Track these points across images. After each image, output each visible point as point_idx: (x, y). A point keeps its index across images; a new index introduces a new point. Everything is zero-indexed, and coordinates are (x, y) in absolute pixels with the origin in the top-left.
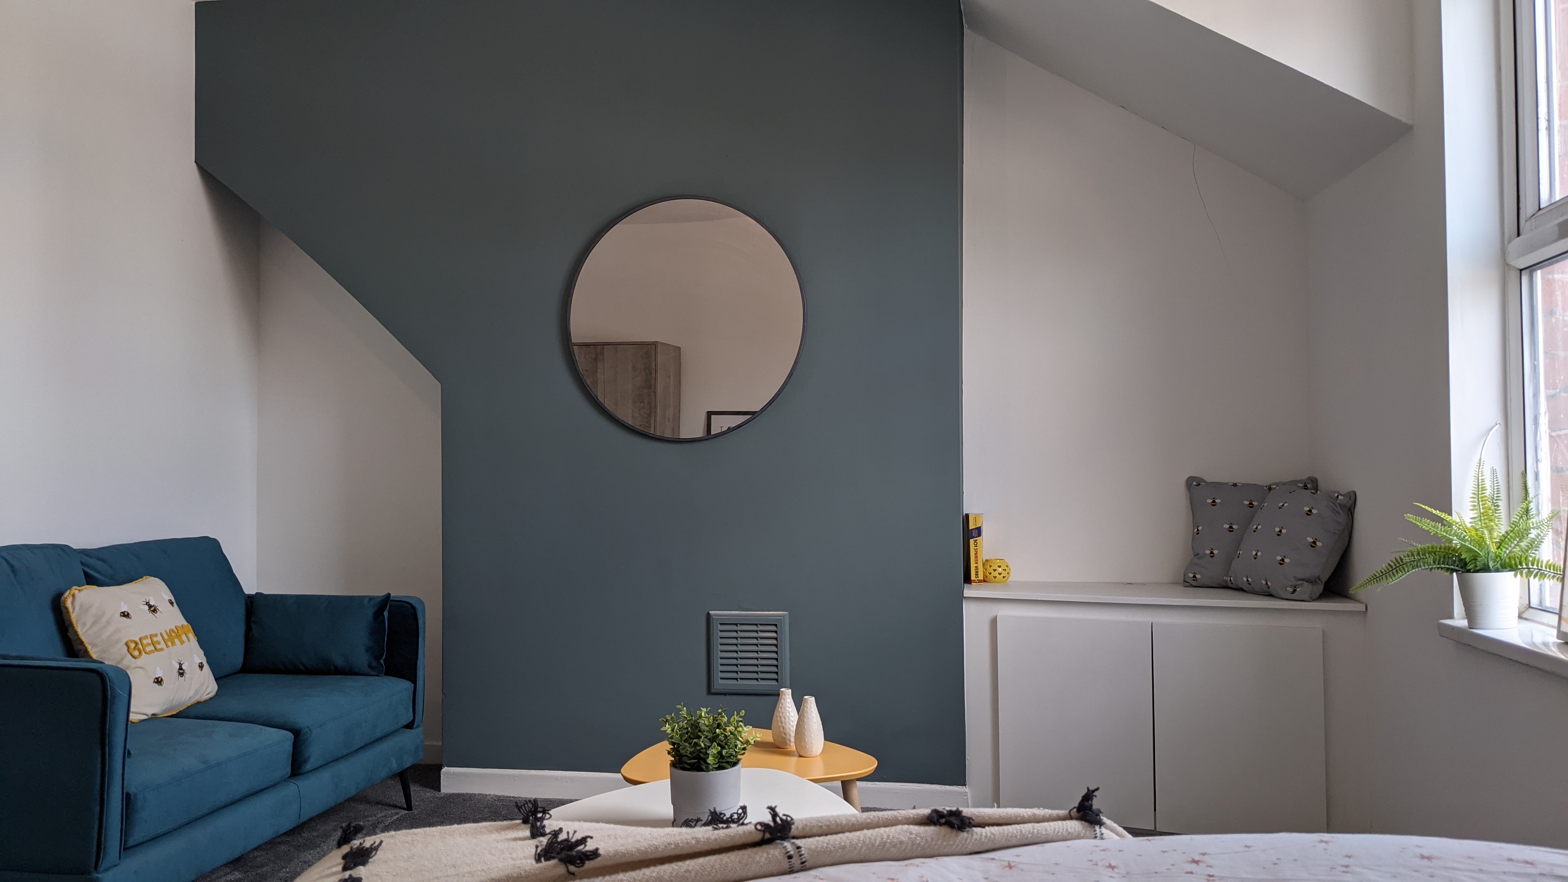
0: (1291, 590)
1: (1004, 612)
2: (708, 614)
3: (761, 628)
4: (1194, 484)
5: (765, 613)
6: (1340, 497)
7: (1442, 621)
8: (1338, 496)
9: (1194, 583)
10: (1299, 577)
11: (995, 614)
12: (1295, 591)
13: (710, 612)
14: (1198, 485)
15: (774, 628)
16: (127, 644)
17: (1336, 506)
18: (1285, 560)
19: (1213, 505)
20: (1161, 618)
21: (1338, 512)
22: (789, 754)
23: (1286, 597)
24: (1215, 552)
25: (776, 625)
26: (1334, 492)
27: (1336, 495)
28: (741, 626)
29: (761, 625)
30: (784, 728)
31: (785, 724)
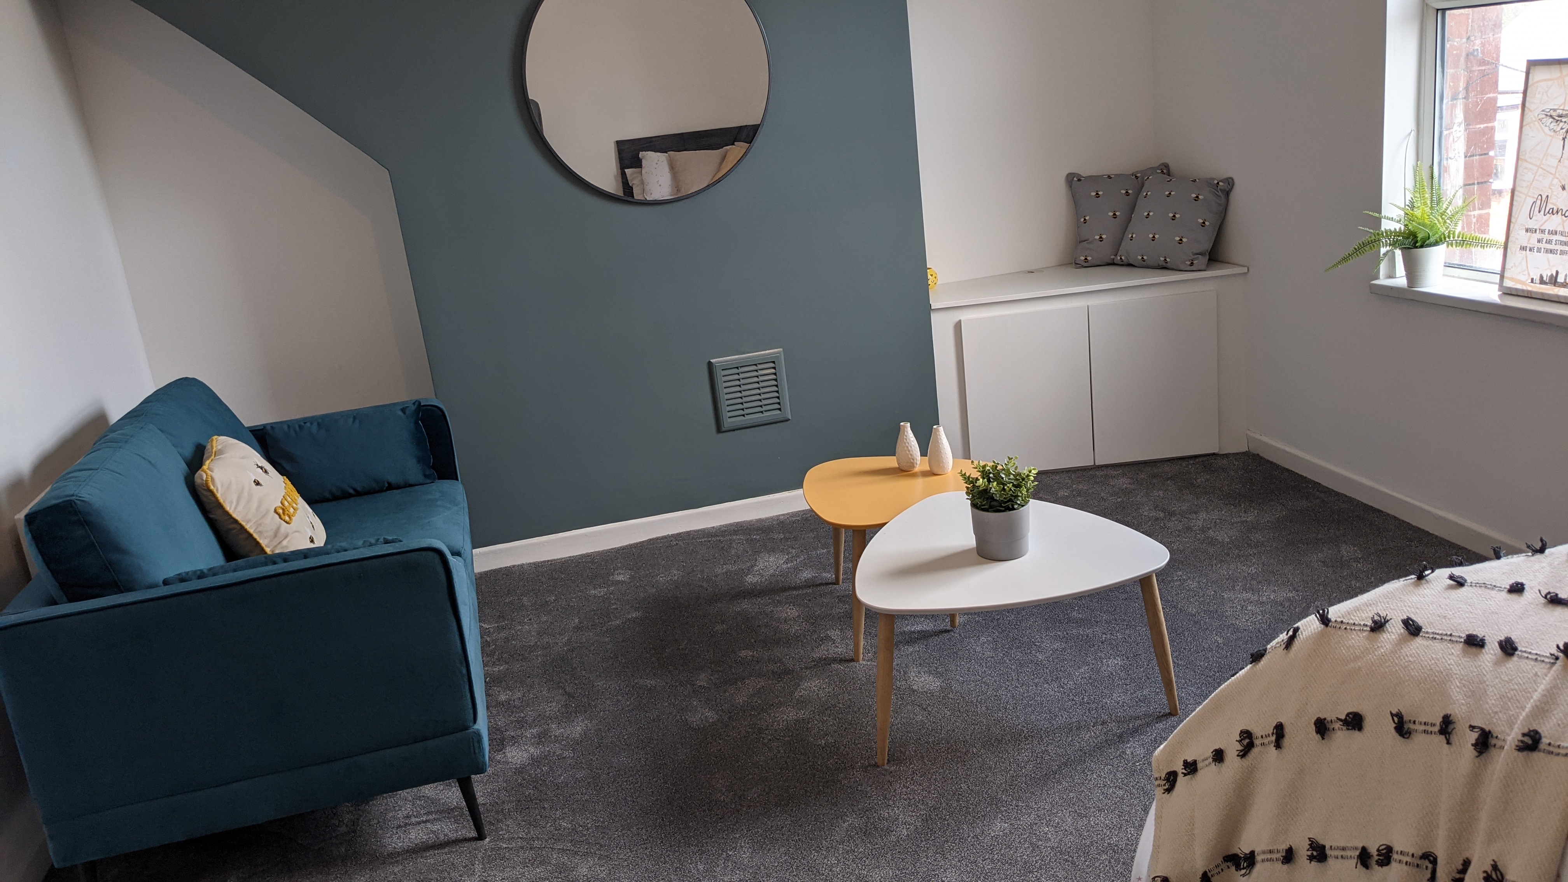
0: (1189, 263)
1: (965, 316)
2: (710, 364)
3: (760, 367)
4: (1073, 180)
5: (762, 352)
6: (1221, 184)
7: (1374, 282)
8: (1218, 183)
9: (1086, 264)
10: (1195, 251)
11: (957, 320)
12: (1192, 263)
13: (711, 361)
14: (1079, 180)
15: (772, 365)
16: (276, 511)
17: (1218, 192)
18: (1183, 240)
19: (1097, 197)
20: (1094, 302)
21: (1219, 196)
22: (914, 475)
23: (1185, 269)
24: (1104, 236)
25: (774, 362)
26: (1214, 179)
27: (1216, 182)
28: (742, 368)
29: (759, 364)
30: (911, 455)
31: (912, 452)
